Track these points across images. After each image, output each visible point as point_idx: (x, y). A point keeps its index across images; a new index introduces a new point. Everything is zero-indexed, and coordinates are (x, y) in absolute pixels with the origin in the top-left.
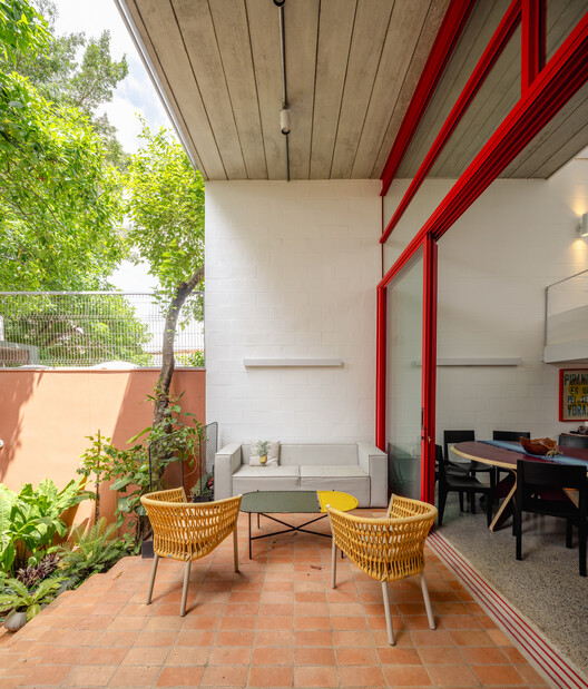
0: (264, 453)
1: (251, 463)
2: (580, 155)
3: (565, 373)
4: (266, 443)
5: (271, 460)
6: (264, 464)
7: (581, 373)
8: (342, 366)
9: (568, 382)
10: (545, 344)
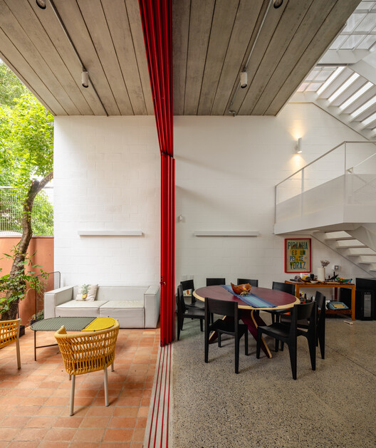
0: (86, 292)
1: (77, 298)
2: (290, 100)
3: (288, 241)
4: (88, 286)
5: (90, 297)
6: (84, 299)
7: (299, 241)
8: (143, 235)
9: (290, 247)
10: (275, 223)
